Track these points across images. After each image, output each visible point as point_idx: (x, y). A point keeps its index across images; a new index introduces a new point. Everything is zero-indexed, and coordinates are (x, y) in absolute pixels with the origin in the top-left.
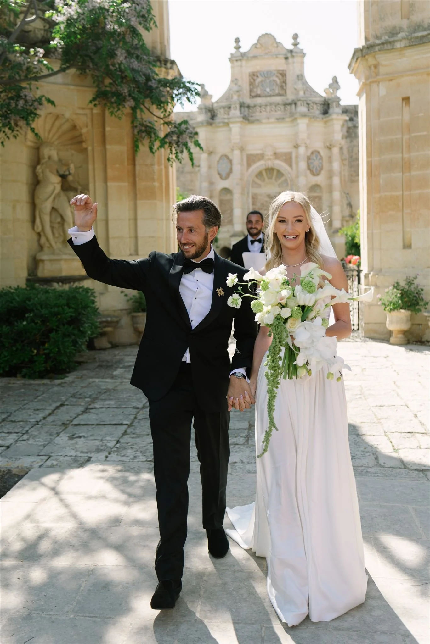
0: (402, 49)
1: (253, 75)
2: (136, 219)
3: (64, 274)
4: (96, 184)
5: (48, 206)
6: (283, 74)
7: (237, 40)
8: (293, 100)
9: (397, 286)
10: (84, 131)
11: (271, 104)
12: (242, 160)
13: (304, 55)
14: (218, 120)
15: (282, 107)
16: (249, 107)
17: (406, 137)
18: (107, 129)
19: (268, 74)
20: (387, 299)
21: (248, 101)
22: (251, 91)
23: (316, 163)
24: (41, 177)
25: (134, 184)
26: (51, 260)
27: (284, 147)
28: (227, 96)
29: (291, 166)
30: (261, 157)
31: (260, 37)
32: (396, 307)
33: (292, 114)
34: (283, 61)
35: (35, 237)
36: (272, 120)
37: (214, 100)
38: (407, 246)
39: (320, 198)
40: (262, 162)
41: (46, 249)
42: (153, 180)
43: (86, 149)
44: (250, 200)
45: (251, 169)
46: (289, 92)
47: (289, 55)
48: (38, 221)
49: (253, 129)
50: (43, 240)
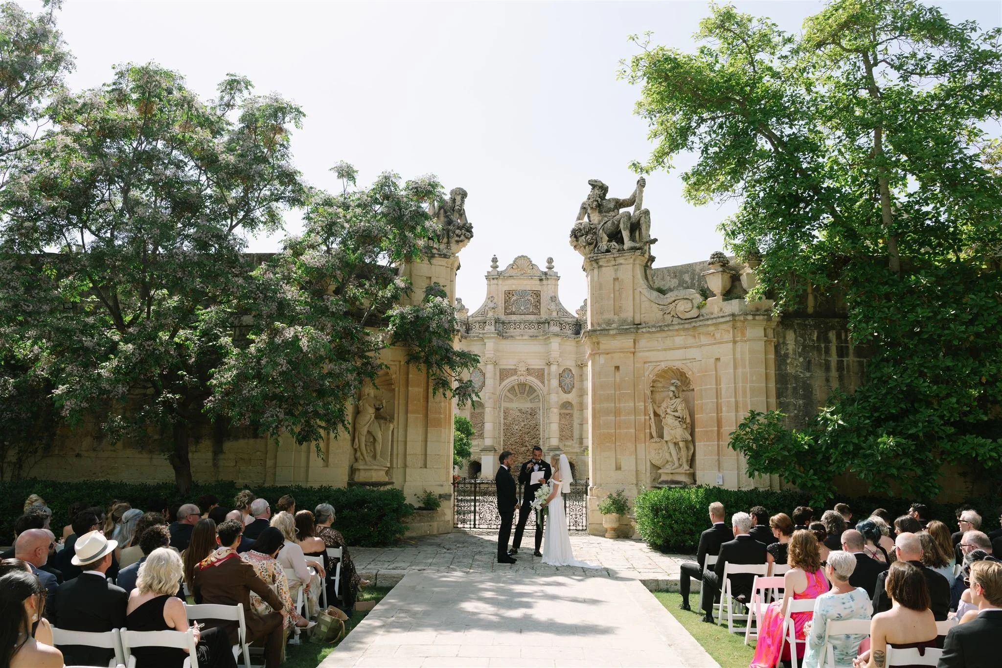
0: (614, 335)
1: (508, 294)
2: (426, 441)
3: (374, 480)
4: (399, 416)
5: (364, 430)
6: (537, 294)
7: (495, 260)
8: (546, 320)
9: (610, 497)
10: (394, 376)
11: (525, 322)
12: (495, 374)
13: (558, 278)
14: (472, 334)
15: (536, 326)
16: (503, 323)
17: (617, 392)
18: (410, 376)
19: (523, 294)
20: (603, 505)
21: (503, 317)
22: (505, 309)
23: (568, 381)
24: (361, 409)
25: (426, 416)
26: (365, 470)
27: (537, 363)
28: (483, 312)
29: (543, 383)
30: (514, 372)
31: (516, 259)
32: (608, 511)
33: (545, 333)
34: (538, 282)
35: (353, 452)
36: (526, 337)
37: (469, 314)
38: (618, 468)
39: (571, 415)
40: (515, 377)
41: (360, 461)
42: (440, 413)
43: (394, 390)
44: (502, 414)
45: (504, 383)
46: (543, 311)
47: (544, 277)
48: (357, 440)
49: (506, 345)
50: (358, 454)
